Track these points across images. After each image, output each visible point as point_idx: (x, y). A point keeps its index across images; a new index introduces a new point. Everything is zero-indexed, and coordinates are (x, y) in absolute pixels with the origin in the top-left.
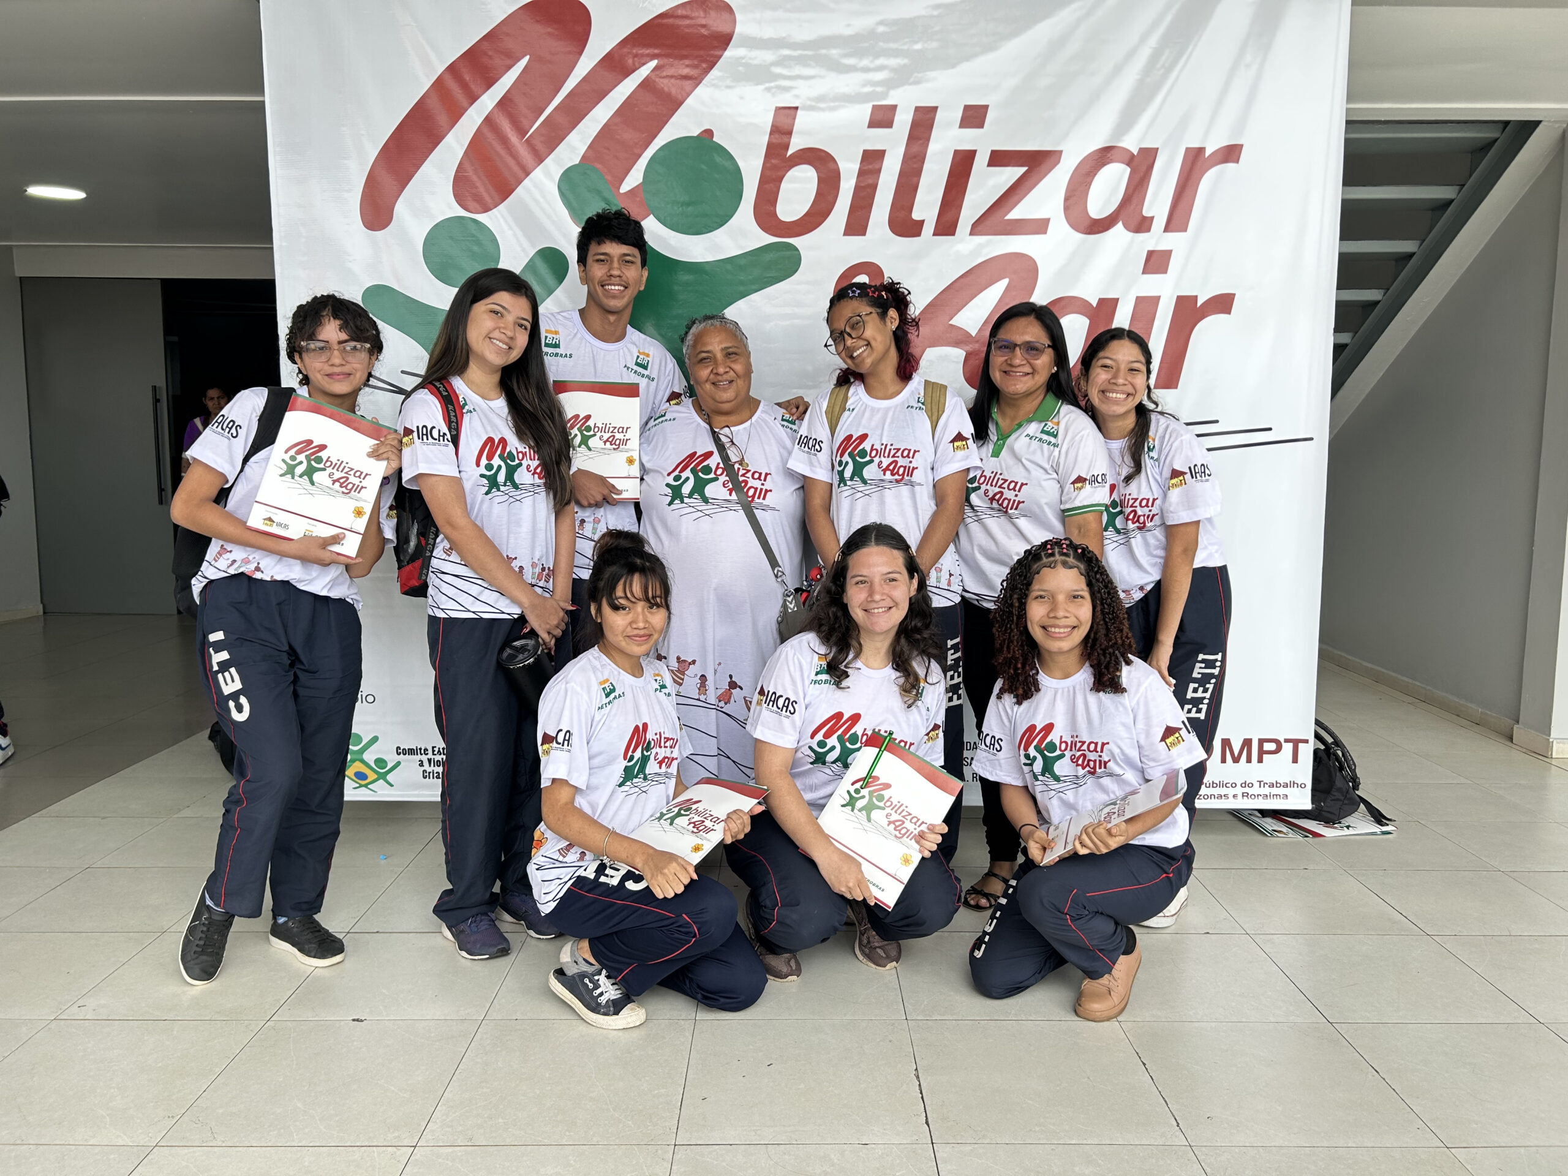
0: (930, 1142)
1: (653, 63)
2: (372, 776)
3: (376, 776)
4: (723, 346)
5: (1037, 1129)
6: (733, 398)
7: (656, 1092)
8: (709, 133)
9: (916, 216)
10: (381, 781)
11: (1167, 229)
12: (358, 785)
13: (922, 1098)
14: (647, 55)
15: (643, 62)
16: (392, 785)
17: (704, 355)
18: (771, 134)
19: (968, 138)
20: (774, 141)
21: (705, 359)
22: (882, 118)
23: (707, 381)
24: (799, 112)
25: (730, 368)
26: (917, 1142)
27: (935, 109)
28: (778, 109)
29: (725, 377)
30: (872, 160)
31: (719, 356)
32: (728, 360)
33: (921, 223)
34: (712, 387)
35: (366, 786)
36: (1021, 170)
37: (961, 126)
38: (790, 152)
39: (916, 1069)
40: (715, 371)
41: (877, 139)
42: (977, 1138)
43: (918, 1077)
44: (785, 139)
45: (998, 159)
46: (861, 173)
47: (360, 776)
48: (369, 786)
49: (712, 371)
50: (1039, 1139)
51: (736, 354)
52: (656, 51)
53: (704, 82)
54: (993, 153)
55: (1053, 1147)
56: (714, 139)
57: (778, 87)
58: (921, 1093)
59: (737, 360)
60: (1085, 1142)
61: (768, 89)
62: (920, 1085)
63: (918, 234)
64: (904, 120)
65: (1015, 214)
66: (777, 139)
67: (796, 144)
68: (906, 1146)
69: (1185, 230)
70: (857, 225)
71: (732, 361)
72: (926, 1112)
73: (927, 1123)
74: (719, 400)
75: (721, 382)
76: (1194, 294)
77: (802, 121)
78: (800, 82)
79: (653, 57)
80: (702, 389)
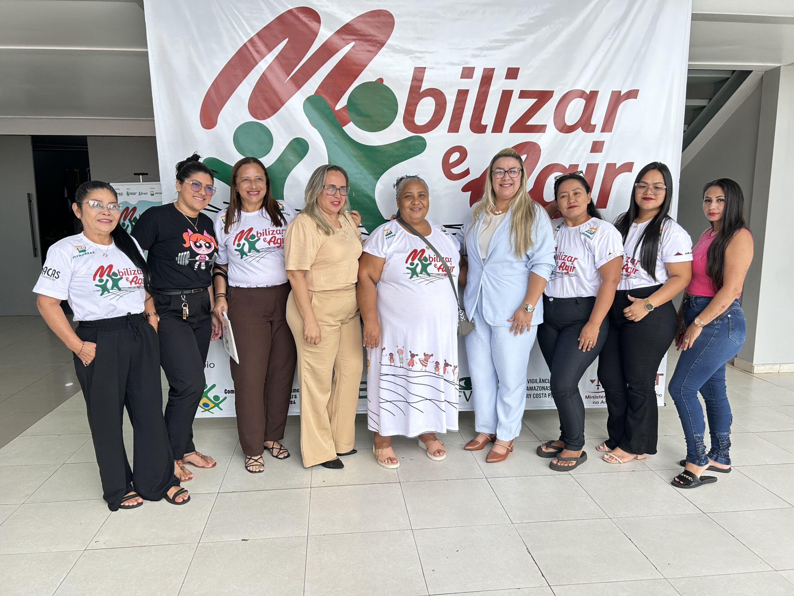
0: (548, 585)
1: (353, 44)
2: (211, 405)
3: (214, 405)
4: (419, 191)
5: (594, 575)
6: (420, 217)
7: (409, 568)
8: (381, 80)
9: (483, 122)
10: (216, 407)
11: (603, 131)
12: (204, 410)
13: (536, 563)
14: (349, 39)
15: (348, 43)
16: (222, 410)
17: (408, 194)
18: (412, 80)
19: (510, 85)
20: (414, 84)
21: (408, 196)
22: (468, 73)
23: (408, 207)
24: (426, 70)
25: (421, 202)
26: (541, 586)
27: (494, 69)
28: (416, 68)
29: (418, 206)
30: (462, 95)
31: (416, 195)
32: (420, 198)
33: (486, 126)
34: (410, 211)
35: (208, 410)
36: (534, 101)
37: (506, 78)
38: (421, 90)
39: (527, 549)
40: (413, 203)
41: (465, 84)
42: (569, 582)
43: (529, 553)
44: (419, 84)
45: (524, 94)
46: (457, 102)
47: (206, 405)
48: (210, 410)
49: (412, 202)
50: (597, 580)
51: (424, 195)
52: (354, 37)
53: (378, 53)
54: (521, 91)
55: (605, 584)
56: (384, 83)
57: (416, 57)
58: (534, 561)
59: (424, 198)
60: (618, 580)
61: (411, 58)
62: (532, 557)
63: (484, 132)
64: (478, 75)
65: (530, 122)
66: (416, 83)
67: (425, 86)
68: (538, 588)
69: (611, 132)
70: (454, 127)
71: (422, 199)
72: (540, 570)
73: (543, 575)
74: (413, 218)
75: (416, 208)
76: (614, 162)
77: (427, 75)
78: (426, 54)
79: (354, 40)
80: (405, 211)
